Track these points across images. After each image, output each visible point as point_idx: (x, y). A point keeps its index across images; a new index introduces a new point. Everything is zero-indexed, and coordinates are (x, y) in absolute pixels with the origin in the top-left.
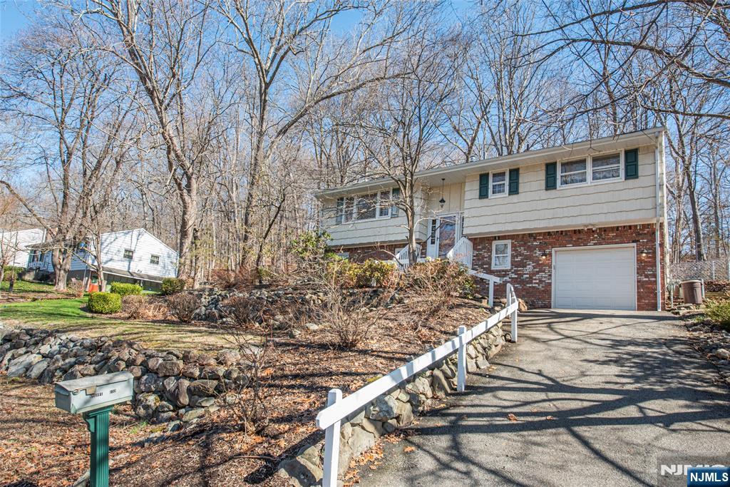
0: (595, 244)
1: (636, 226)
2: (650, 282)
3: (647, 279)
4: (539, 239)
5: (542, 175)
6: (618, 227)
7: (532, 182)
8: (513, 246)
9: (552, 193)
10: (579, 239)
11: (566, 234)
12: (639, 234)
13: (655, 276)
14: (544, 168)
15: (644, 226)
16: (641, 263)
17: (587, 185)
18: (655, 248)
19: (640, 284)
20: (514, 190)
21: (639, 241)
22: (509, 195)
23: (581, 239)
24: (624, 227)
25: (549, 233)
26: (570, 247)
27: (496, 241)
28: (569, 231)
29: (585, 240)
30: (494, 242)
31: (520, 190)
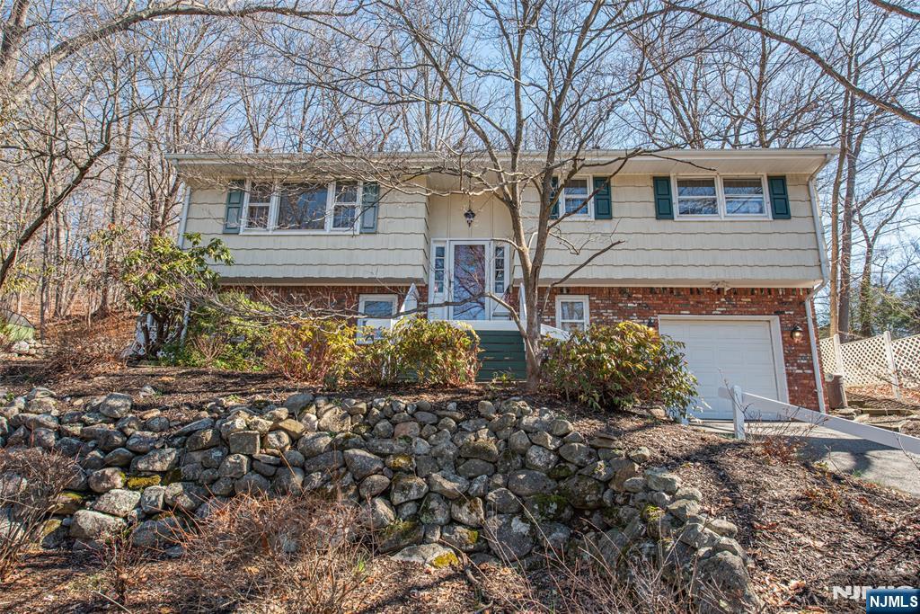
0: (723, 313)
1: (777, 290)
2: (805, 376)
3: (801, 371)
4: (637, 299)
5: (649, 194)
6: (753, 289)
7: (633, 203)
8: (593, 306)
9: (665, 225)
10: (698, 302)
11: (679, 294)
12: (782, 303)
13: (811, 366)
14: (651, 183)
15: (789, 292)
16: (790, 346)
17: (718, 219)
18: (807, 325)
19: (792, 379)
20: (604, 212)
21: (783, 313)
22: (596, 219)
23: (702, 303)
24: (762, 289)
25: (652, 290)
26: (685, 315)
27: (562, 296)
28: (683, 289)
29: (708, 306)
30: (557, 297)
31: (614, 214)
